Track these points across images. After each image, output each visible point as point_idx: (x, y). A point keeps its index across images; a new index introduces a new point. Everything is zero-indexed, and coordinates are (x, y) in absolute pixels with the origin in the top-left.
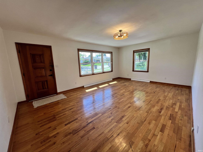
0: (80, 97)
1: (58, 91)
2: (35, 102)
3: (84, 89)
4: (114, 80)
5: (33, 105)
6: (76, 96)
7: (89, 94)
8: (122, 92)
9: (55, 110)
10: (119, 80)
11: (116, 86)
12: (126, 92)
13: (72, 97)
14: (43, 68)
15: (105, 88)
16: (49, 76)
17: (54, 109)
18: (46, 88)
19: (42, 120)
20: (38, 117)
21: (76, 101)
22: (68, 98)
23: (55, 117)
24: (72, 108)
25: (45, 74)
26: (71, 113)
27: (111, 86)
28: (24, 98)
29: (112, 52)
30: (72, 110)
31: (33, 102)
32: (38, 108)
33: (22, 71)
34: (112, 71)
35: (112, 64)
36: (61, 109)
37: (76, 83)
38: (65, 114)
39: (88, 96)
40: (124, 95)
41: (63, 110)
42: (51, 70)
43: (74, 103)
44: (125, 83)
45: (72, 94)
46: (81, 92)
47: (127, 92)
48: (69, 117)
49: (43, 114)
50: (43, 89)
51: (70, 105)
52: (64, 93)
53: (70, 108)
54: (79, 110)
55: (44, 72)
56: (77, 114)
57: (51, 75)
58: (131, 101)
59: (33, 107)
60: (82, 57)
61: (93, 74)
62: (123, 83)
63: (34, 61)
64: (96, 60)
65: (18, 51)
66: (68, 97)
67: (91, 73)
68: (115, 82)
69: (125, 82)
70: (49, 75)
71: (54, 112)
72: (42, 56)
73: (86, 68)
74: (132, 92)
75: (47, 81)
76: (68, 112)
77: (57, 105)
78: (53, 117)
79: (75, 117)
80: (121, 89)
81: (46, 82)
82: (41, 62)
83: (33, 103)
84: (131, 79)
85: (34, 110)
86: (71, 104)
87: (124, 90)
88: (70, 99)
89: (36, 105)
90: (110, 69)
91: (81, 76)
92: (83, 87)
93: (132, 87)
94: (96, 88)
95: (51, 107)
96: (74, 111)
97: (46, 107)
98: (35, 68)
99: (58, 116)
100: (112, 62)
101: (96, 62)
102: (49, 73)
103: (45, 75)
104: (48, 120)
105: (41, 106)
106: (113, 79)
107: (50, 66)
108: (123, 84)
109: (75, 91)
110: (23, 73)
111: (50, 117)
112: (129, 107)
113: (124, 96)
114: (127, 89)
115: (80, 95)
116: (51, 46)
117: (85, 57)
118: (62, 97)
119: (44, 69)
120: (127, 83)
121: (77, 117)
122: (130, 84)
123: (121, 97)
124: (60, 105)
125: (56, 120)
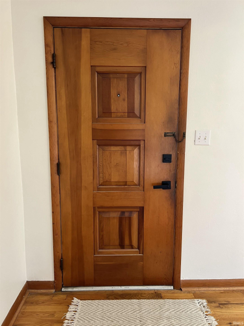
1: (186, 274)
14: (136, 144)
16: (156, 187)
18: (132, 247)
28: (47, 274)
42: (166, 159)
50: (122, 246)
55: (136, 164)
57: (165, 185)
63: (104, 110)
65: (50, 60)
70: (158, 180)
72: (137, 79)
75: (141, 211)
81: (135, 217)
82: (131, 114)
103: (136, 180)
107: (166, 135)
110: (56, 162)
116: (187, 23)
119: (136, 151)
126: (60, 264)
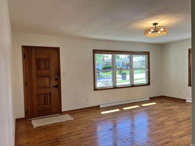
0: (92, 121)
1: (63, 110)
2: (35, 120)
3: (99, 110)
4: (152, 99)
5: (32, 124)
6: (86, 118)
7: (106, 118)
8: (161, 119)
9: (59, 133)
10: (162, 100)
11: (153, 110)
12: (169, 121)
13: (81, 119)
14: (48, 76)
15: (133, 112)
16: (54, 87)
17: (57, 131)
18: (48, 104)
19: (43, 142)
20: (38, 138)
21: (87, 125)
22: (76, 121)
23: (58, 141)
24: (80, 133)
25: (48, 84)
26: (79, 138)
27: (145, 109)
28: (22, 115)
29: (149, 53)
30: (80, 136)
31: (31, 120)
32: (39, 128)
33: (25, 80)
34: (149, 84)
35: (149, 72)
36: (66, 133)
37: (88, 99)
38: (71, 139)
39: (104, 120)
40: (164, 124)
41: (68, 134)
42: (56, 80)
43: (83, 128)
44: (172, 107)
45: (81, 116)
46: (94, 114)
47: (171, 120)
48: (76, 143)
49: (44, 135)
50: (45, 104)
51: (78, 130)
52: (70, 112)
53: (78, 133)
54: (89, 137)
55: (48, 82)
56: (86, 141)
57: (56, 86)
58: (174, 135)
59: (33, 126)
60: (101, 58)
61: (115, 88)
62: (169, 106)
63: (39, 68)
64: (125, 64)
66: (75, 119)
67: (112, 85)
68: (154, 103)
69: (173, 105)
70: (54, 85)
71: (57, 135)
72: (47, 60)
73: (106, 78)
74: (180, 122)
75: (50, 94)
76: (74, 137)
77: (61, 127)
78: (55, 140)
79: (82, 144)
80: (162, 115)
81: (49, 96)
82: (46, 69)
83: (33, 122)
84: (185, 100)
85: (34, 130)
86: (79, 128)
87: (167, 118)
88: (77, 121)
89: (36, 124)
90: (144, 81)
91: (95, 89)
92: (98, 107)
93: (183, 113)
94: (118, 110)
95: (53, 129)
96: (82, 137)
97: (47, 128)
98: (39, 76)
99: (62, 140)
100: (149, 68)
101: (125, 67)
102: (54, 83)
103: (48, 86)
104: (50, 143)
105: (42, 126)
106: (150, 98)
107: (56, 74)
108: (167, 108)
109: (86, 111)
110: (25, 82)
111: (53, 140)
112: (166, 143)
113: (163, 127)
114: (171, 117)
115: (93, 117)
116: (59, 48)
117: (107, 59)
118: (67, 118)
119: (48, 78)
120: (175, 107)
121: (86, 144)
122: (180, 109)
123: (158, 127)
124: (64, 128)
125: (59, 144)
126: (26, 112)
